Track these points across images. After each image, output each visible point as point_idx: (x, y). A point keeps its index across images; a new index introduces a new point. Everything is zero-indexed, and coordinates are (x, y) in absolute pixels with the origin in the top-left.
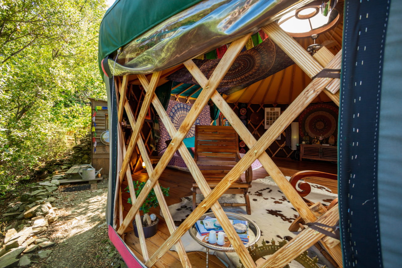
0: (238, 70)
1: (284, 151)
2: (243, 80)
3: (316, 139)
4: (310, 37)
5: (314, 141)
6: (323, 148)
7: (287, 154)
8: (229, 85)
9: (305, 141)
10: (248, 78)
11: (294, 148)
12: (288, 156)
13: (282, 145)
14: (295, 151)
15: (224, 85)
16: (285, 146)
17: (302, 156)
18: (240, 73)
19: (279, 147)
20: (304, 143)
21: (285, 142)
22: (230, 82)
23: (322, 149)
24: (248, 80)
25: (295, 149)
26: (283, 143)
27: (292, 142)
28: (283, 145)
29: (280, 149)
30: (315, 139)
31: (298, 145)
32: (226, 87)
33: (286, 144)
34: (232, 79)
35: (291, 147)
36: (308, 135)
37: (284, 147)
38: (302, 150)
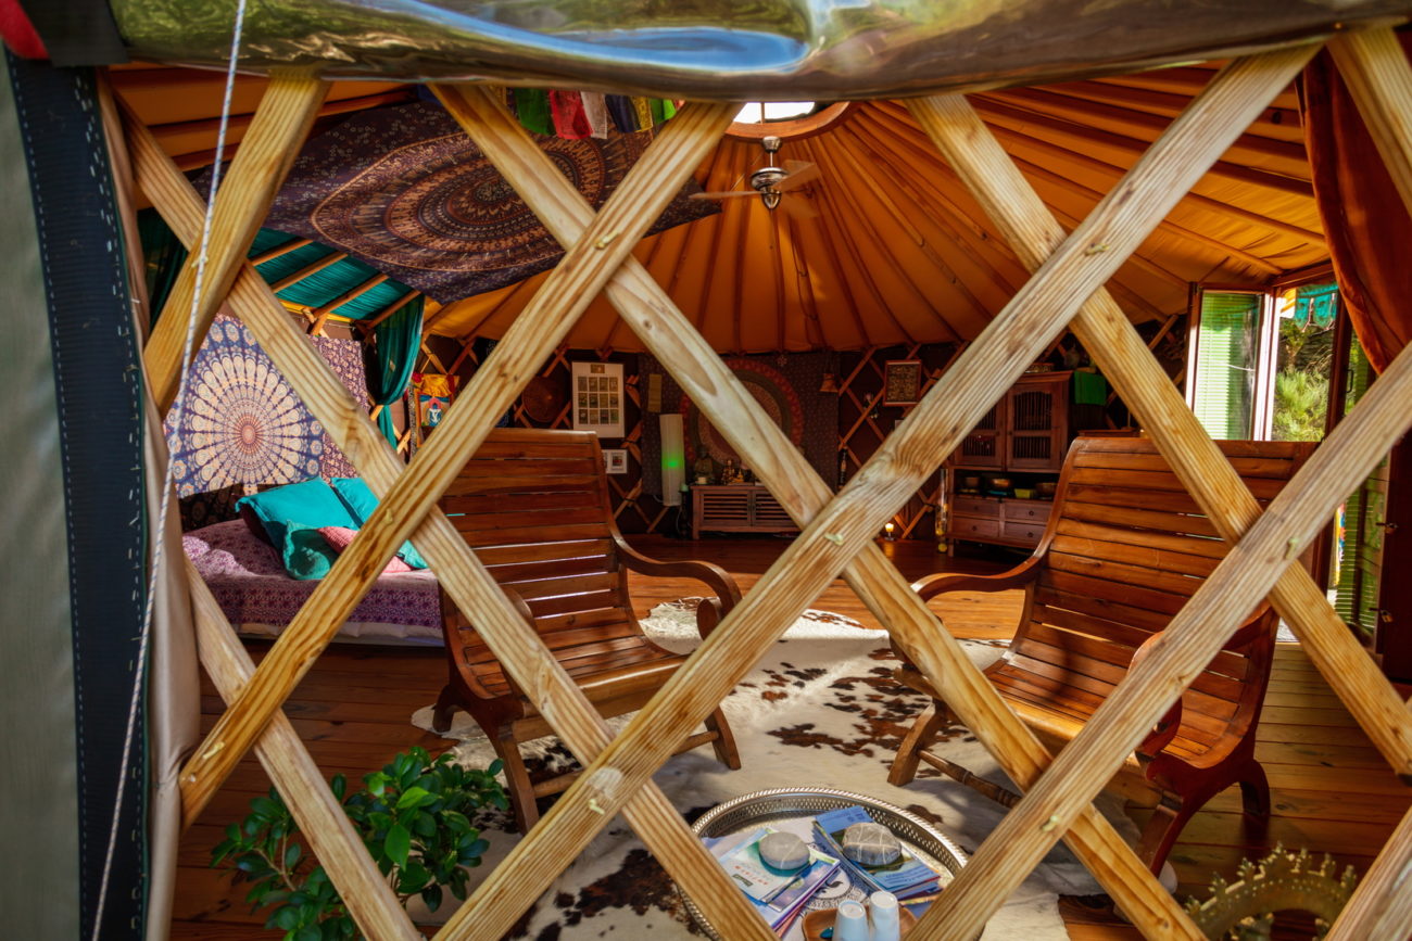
0: (511, 209)
1: (639, 510)
2: (519, 252)
3: (732, 466)
4: (759, 141)
5: (727, 472)
6: (757, 495)
7: (648, 522)
8: (461, 264)
9: (703, 474)
10: (539, 245)
11: (672, 499)
12: (651, 529)
13: (630, 491)
14: (673, 509)
15: (442, 262)
16: (642, 495)
17: (698, 525)
18: (518, 223)
19: (622, 500)
20: (702, 480)
21: (640, 483)
22: (471, 253)
23: (754, 496)
24: (536, 254)
25: (676, 503)
26: (634, 485)
27: (664, 480)
28: (633, 492)
29: (627, 507)
30: (727, 467)
31: (685, 488)
32: (449, 270)
33: (643, 486)
34: (482, 241)
35: (661, 497)
36: (708, 456)
37: (639, 500)
38: (698, 504)
